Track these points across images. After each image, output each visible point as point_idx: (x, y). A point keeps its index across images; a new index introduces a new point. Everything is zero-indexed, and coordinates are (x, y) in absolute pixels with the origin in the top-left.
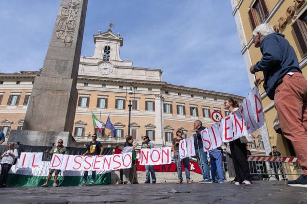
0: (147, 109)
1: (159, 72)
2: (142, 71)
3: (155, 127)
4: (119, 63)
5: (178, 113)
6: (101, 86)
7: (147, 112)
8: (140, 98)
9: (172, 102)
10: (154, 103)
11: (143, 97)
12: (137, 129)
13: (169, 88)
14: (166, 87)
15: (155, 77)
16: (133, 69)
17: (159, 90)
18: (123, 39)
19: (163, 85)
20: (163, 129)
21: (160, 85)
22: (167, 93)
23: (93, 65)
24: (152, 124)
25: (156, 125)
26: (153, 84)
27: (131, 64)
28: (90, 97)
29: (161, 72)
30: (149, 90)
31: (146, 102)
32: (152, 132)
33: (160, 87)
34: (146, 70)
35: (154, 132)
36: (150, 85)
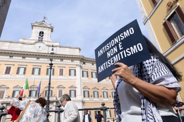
0: (70, 75)
1: (78, 50)
2: (67, 48)
3: (76, 88)
4: (50, 43)
5: (92, 77)
6: (36, 59)
7: (70, 77)
8: (65, 67)
9: (88, 70)
10: (75, 70)
11: (67, 66)
12: (63, 90)
13: (85, 60)
14: (83, 60)
15: (76, 53)
16: (60, 47)
17: (79, 62)
18: (53, 27)
19: (82, 58)
20: (82, 89)
21: (79, 58)
22: (84, 63)
23: (30, 44)
24: (74, 85)
25: (77, 86)
26: (75, 58)
27: (59, 43)
28: (27, 67)
29: (80, 50)
30: (72, 61)
31: (70, 70)
32: (74, 91)
33: (80, 59)
34: (70, 48)
35: (75, 91)
36: (72, 58)
